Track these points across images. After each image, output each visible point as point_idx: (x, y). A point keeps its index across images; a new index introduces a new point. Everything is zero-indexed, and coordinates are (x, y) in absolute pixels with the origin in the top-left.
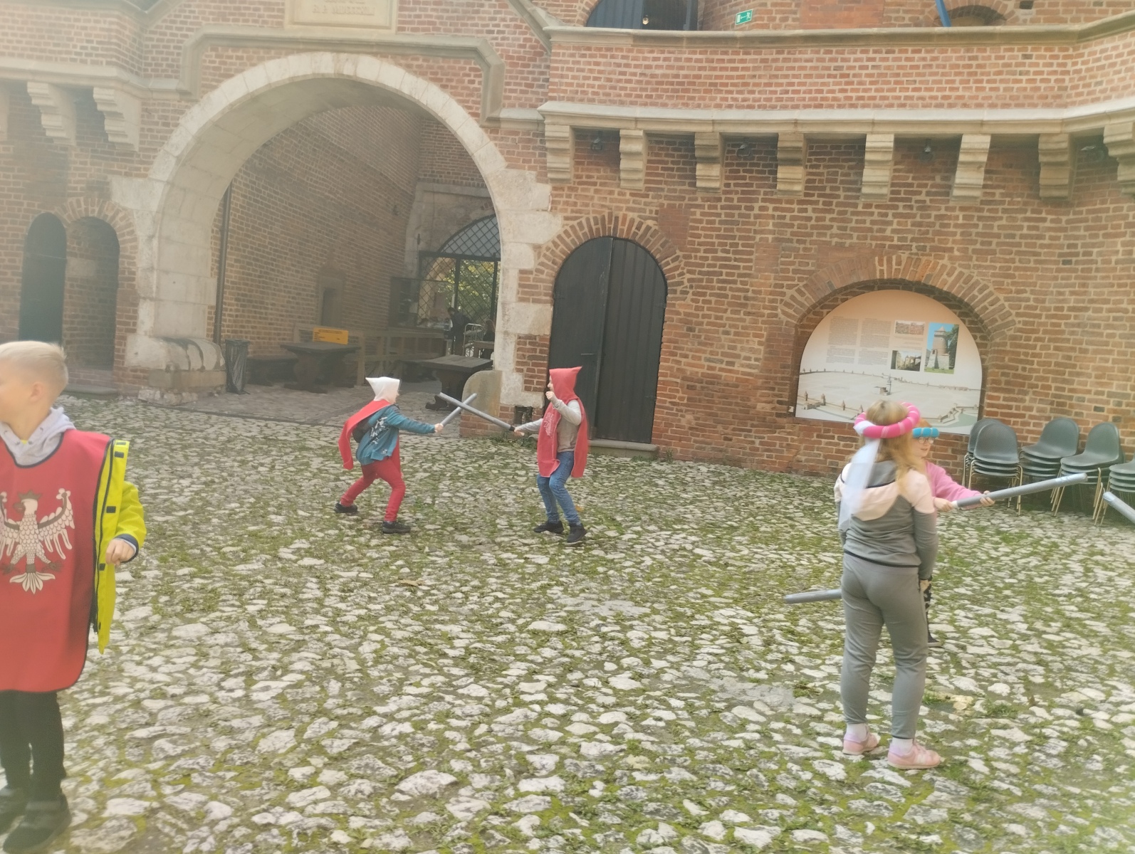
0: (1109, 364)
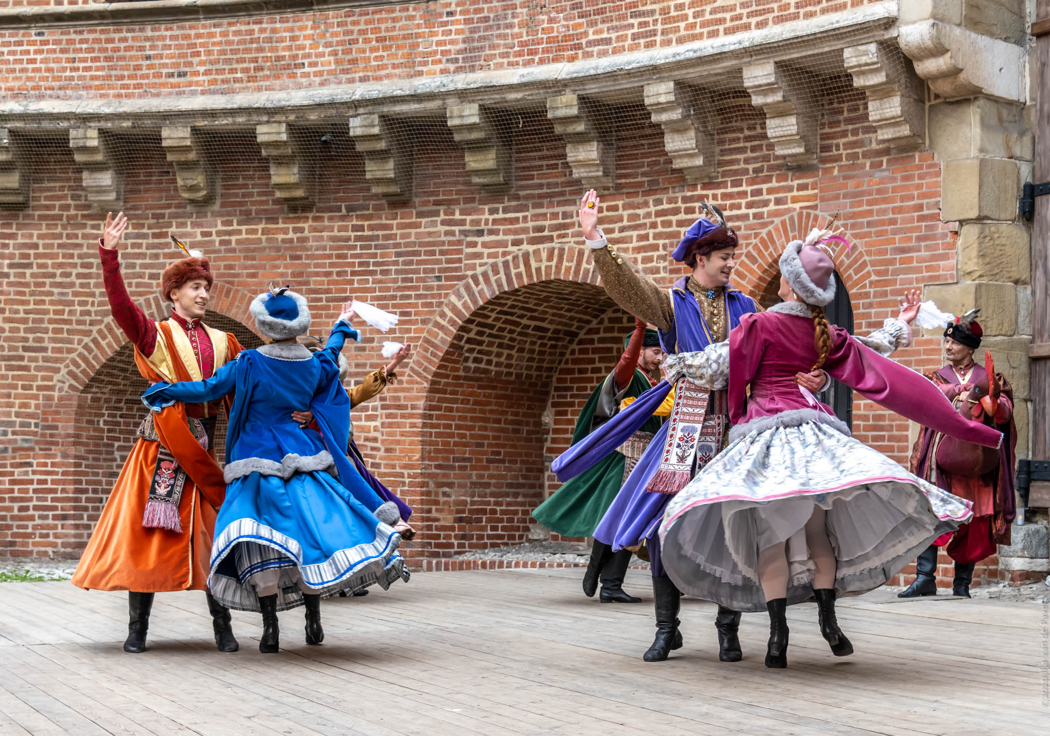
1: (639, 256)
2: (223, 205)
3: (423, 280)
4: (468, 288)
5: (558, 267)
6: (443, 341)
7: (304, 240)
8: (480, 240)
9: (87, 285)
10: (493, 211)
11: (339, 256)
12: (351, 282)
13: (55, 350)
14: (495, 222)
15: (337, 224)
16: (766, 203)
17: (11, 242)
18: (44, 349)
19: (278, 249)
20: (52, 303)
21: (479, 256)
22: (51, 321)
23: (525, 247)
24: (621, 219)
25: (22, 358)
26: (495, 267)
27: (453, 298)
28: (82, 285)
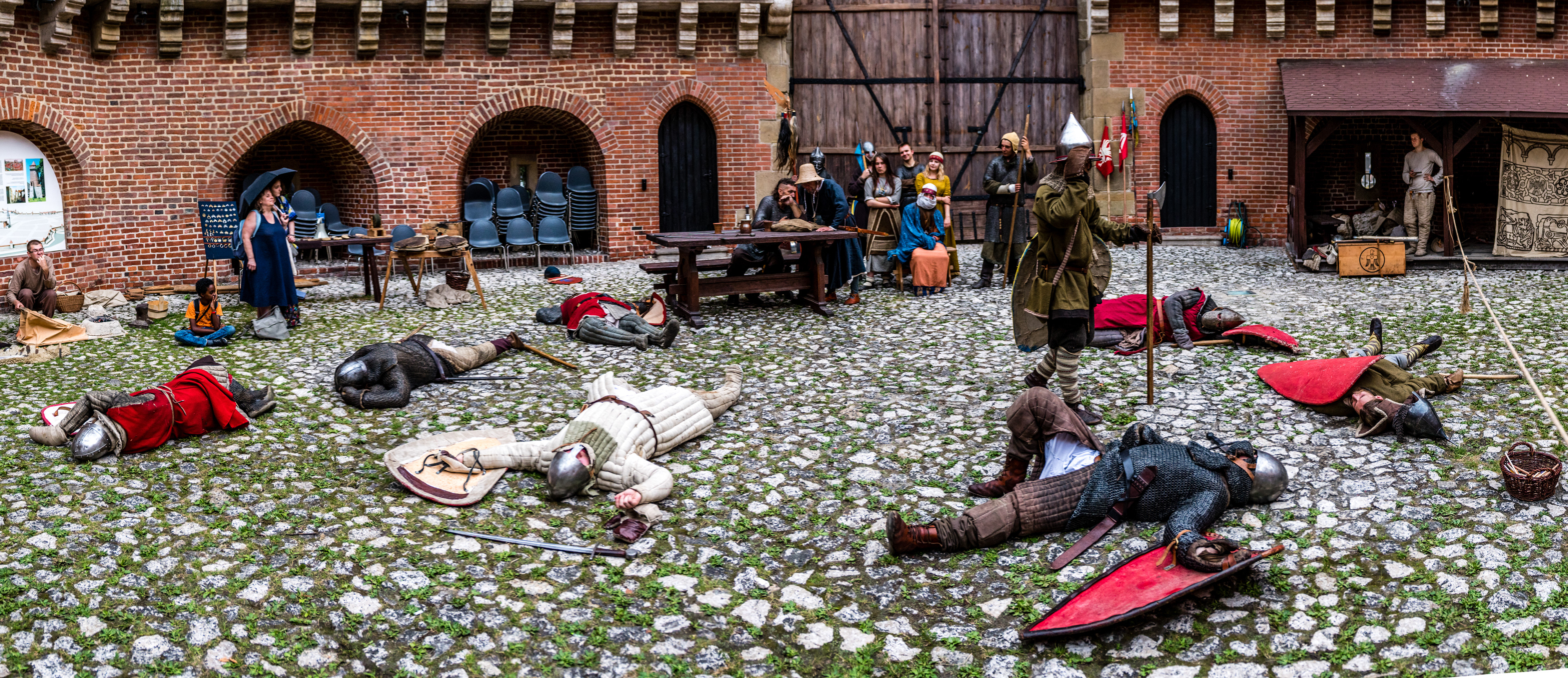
0: (161, 179)
1: (588, 95)
2: (315, 54)
3: (452, 103)
4: (481, 109)
5: (538, 99)
6: (466, 139)
7: (370, 77)
8: (487, 81)
9: (223, 107)
10: (495, 65)
11: (393, 88)
12: (403, 104)
13: (204, 151)
14: (496, 71)
15: (390, 68)
16: (665, 73)
17: (169, 80)
18: (198, 151)
19: (353, 83)
20: (200, 120)
21: (487, 90)
22: (200, 132)
23: (516, 86)
24: (575, 74)
25: (182, 157)
26: (498, 97)
27: (472, 115)
28: (220, 107)
